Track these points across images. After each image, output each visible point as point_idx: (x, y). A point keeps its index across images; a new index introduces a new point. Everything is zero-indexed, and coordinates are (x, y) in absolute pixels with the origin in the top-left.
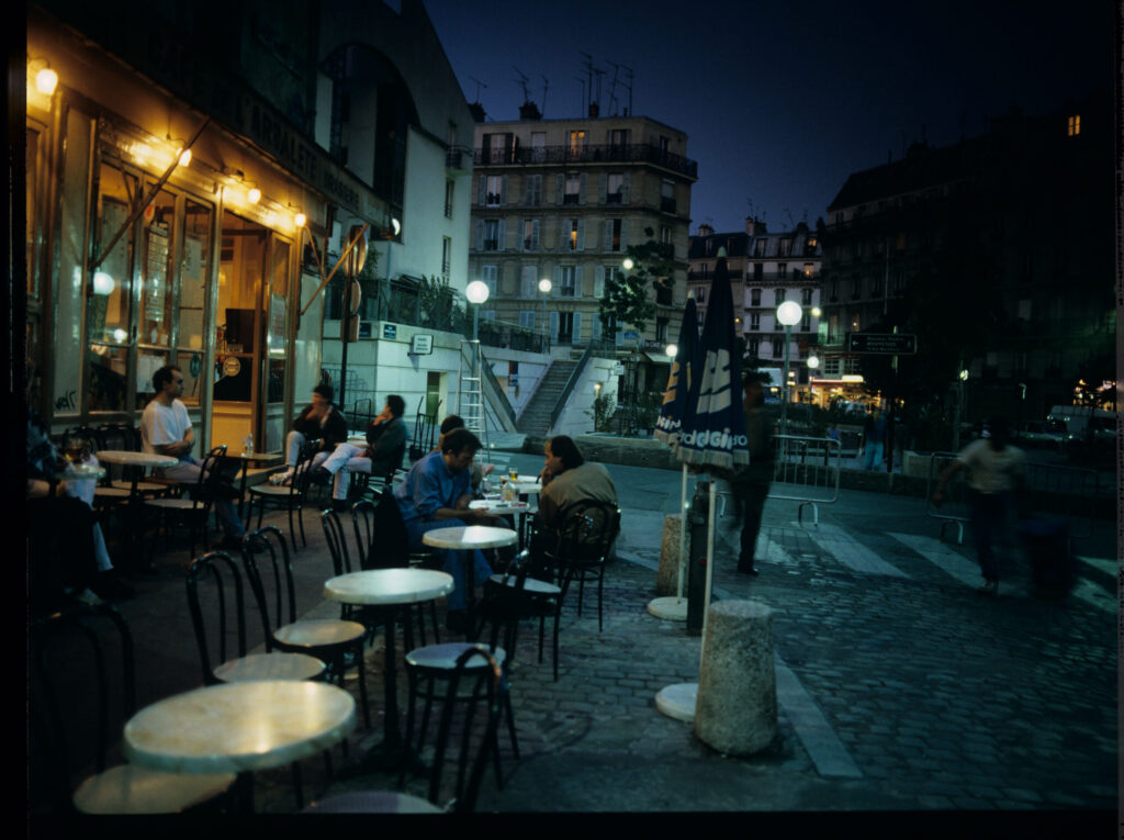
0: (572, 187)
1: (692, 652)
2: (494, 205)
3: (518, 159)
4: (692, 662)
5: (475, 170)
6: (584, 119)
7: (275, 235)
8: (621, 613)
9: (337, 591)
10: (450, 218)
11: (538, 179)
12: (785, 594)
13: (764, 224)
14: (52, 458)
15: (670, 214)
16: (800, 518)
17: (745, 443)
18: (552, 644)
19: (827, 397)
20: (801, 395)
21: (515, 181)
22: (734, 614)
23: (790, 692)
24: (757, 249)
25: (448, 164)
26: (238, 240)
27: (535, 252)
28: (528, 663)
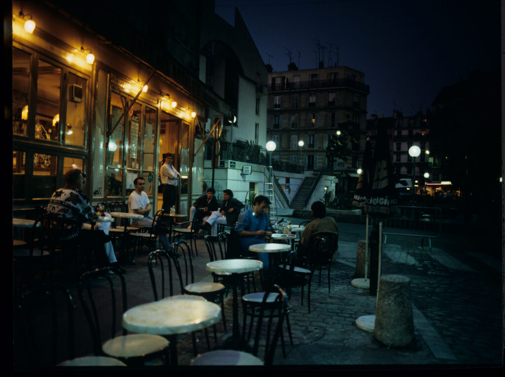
0: (312, 99)
1: (372, 302)
2: (278, 109)
3: (287, 88)
4: (372, 307)
5: (269, 93)
6: (317, 69)
7: (183, 121)
8: (339, 285)
9: (212, 268)
10: (258, 115)
11: (297, 96)
12: (416, 278)
13: (402, 113)
14: (92, 213)
15: (357, 109)
16: (422, 245)
17: (396, 203)
18: (307, 298)
19: (434, 192)
20: (422, 191)
21: (287, 98)
22: (392, 281)
23: (419, 321)
24: (398, 124)
25: (257, 91)
26: (167, 124)
27: (296, 129)
28: (296, 305)
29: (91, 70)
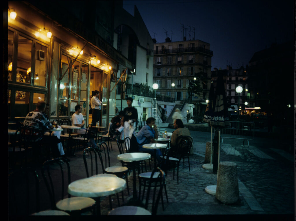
0: (180, 59)
1: (215, 178)
2: (159, 65)
3: (165, 52)
4: (215, 180)
5: (154, 55)
6: (182, 41)
7: (104, 72)
8: (195, 168)
9: (121, 158)
10: (148, 68)
11: (170, 57)
12: (240, 163)
13: (232, 67)
14: (50, 126)
15: (206, 65)
16: (244, 144)
17: (229, 120)
18: (177, 175)
19: (250, 113)
20: (243, 113)
21: (165, 58)
22: (226, 165)
23: (242, 188)
24: (230, 74)
25: (147, 54)
26: (95, 73)
27: (170, 76)
28: (171, 180)
29: (50, 42)
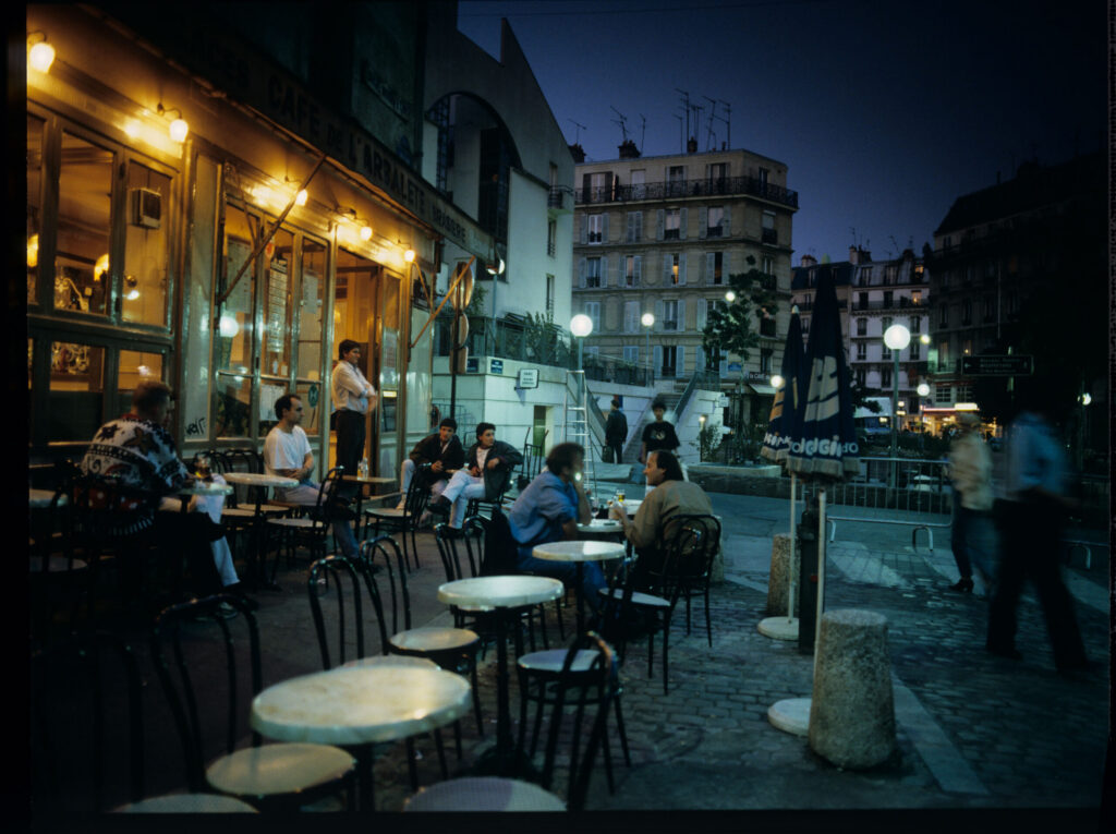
0: (673, 222)
1: (805, 669)
2: (596, 243)
3: (617, 196)
4: (804, 680)
5: (576, 209)
6: (682, 155)
7: (385, 271)
8: (732, 633)
9: (450, 595)
10: (553, 257)
11: (638, 216)
12: (901, 616)
13: (869, 253)
15: (771, 245)
16: (914, 543)
18: (661, 660)
19: (939, 426)
20: (912, 424)
21: (615, 218)
22: (847, 622)
23: (909, 710)
24: (861, 279)
25: (550, 204)
26: (351, 276)
27: (637, 287)
28: (638, 677)
29: (180, 157)
